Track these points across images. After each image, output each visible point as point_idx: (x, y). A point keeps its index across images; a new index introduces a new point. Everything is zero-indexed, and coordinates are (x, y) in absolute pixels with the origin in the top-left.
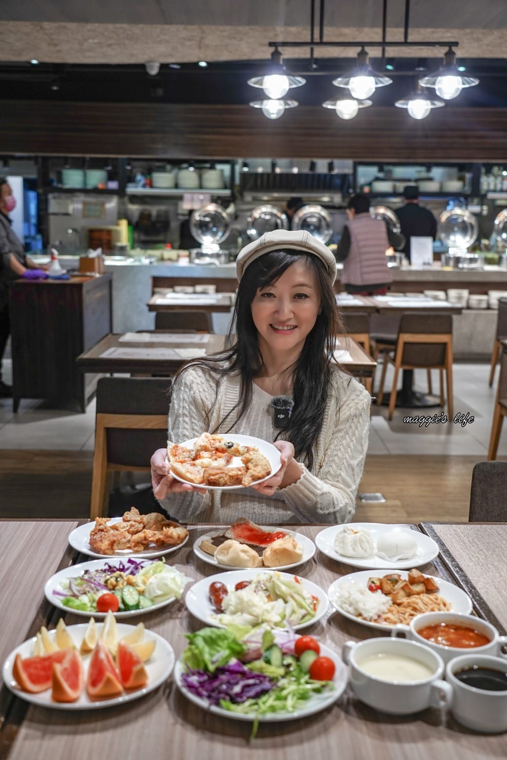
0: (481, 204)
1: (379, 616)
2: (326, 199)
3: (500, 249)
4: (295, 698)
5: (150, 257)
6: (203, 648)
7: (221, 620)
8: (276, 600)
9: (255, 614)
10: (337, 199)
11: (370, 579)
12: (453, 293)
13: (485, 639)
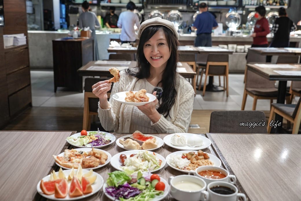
0: (243, 10)
1: (185, 168)
2: (181, 8)
3: (250, 28)
4: (148, 197)
5: (110, 31)
6: (114, 178)
7: (123, 168)
8: (145, 161)
9: (136, 166)
10: (185, 8)
11: (183, 154)
12: (230, 46)
13: (224, 175)
